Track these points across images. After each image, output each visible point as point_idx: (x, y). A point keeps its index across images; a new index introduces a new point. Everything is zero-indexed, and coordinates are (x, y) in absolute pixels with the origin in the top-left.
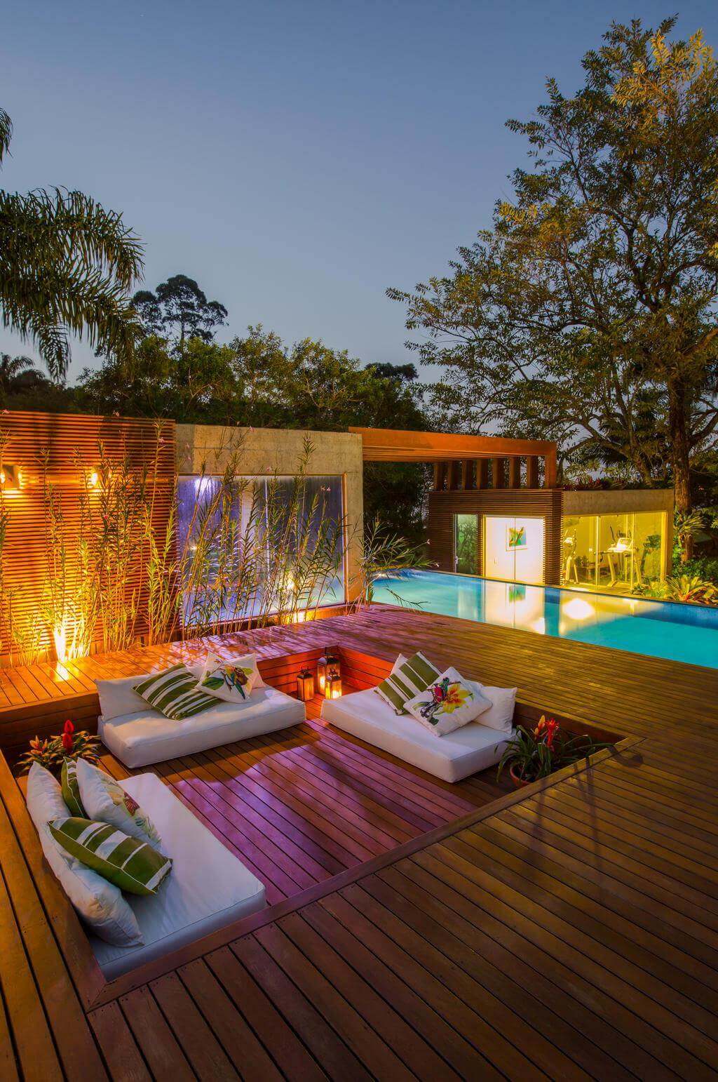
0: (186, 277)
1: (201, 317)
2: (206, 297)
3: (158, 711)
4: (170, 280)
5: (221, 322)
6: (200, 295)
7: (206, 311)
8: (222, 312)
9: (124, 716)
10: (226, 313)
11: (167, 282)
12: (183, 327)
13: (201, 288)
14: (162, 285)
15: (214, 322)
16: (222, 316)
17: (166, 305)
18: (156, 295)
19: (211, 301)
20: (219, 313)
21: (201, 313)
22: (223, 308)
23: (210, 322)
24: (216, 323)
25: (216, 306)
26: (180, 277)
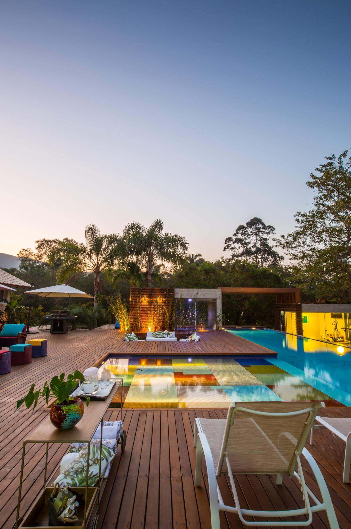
0: (257, 218)
1: (264, 232)
2: (265, 224)
3: (154, 337)
4: (251, 220)
5: (273, 233)
6: (263, 224)
7: (266, 229)
8: (273, 229)
9: (150, 336)
10: (274, 229)
11: (250, 221)
12: (256, 237)
13: (263, 221)
14: (248, 222)
15: (269, 233)
16: (273, 231)
17: (250, 229)
18: (246, 226)
19: (268, 225)
20: (271, 230)
21: (264, 230)
22: (273, 227)
23: (268, 233)
24: (270, 233)
25: (270, 227)
26: (255, 218)
